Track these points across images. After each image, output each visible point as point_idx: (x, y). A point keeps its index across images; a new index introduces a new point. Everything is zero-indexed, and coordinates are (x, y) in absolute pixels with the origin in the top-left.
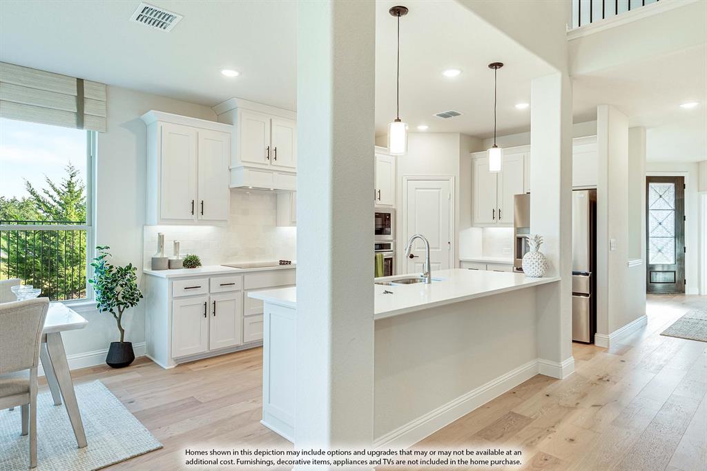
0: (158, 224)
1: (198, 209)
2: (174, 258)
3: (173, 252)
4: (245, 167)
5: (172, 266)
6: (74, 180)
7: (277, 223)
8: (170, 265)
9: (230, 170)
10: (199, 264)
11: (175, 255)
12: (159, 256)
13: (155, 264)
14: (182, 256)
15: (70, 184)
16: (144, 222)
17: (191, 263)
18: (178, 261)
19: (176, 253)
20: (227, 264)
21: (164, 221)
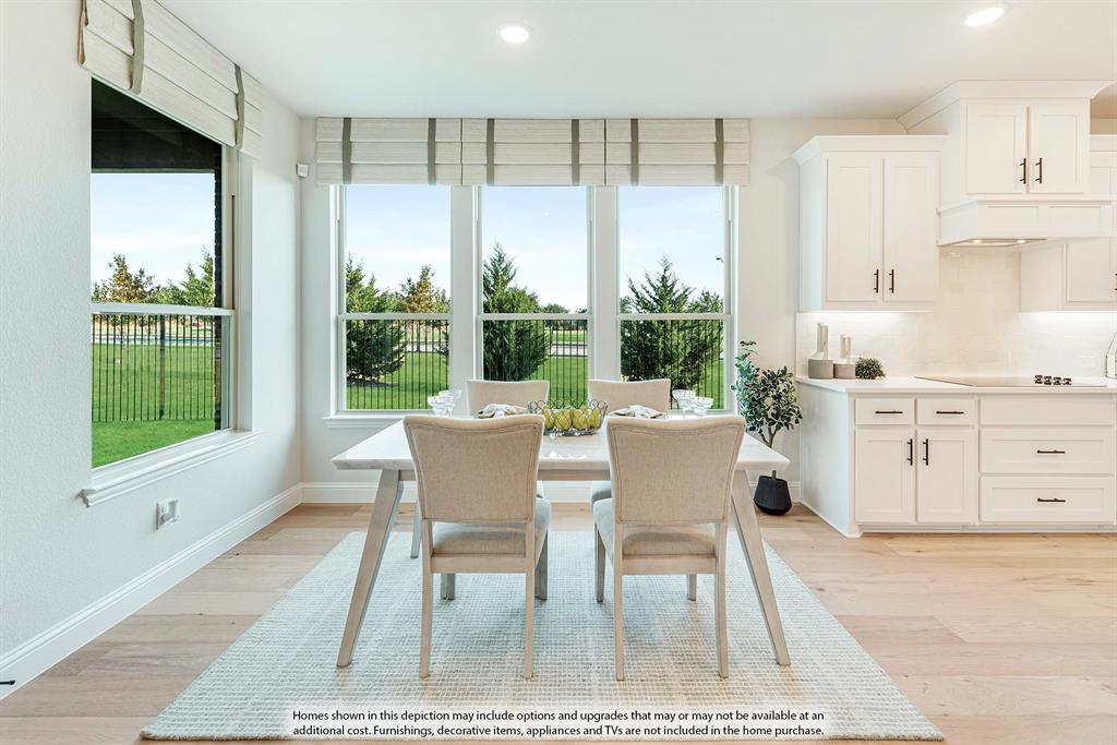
0: (823, 309)
1: (884, 283)
2: (843, 362)
3: (839, 353)
4: (980, 202)
5: (839, 374)
6: (667, 274)
7: (1020, 306)
8: (836, 372)
9: (939, 214)
10: (881, 374)
11: (843, 356)
12: (820, 357)
13: (814, 369)
14: (853, 360)
15: (664, 278)
16: (797, 306)
17: (868, 370)
18: (847, 367)
19: (845, 353)
20: (928, 376)
21: (830, 303)
